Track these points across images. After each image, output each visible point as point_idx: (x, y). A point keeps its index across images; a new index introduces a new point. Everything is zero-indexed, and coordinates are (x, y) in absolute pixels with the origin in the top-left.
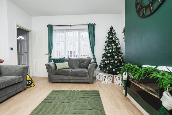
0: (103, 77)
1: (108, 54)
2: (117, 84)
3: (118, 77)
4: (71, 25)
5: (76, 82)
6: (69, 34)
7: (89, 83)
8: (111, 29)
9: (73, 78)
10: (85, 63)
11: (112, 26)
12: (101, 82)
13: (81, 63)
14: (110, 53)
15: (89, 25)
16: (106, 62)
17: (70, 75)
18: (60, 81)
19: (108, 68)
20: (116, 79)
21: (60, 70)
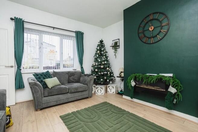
0: (99, 88)
1: (101, 65)
2: (110, 93)
3: (112, 87)
4: (54, 28)
5: (75, 99)
6: (46, 38)
7: (87, 98)
8: (101, 42)
9: (72, 95)
10: (75, 76)
11: (102, 40)
12: (96, 94)
13: (71, 77)
14: (103, 65)
15: (78, 33)
16: (100, 74)
17: (68, 93)
18: (55, 103)
19: (102, 80)
20: (110, 88)
21: (53, 88)
